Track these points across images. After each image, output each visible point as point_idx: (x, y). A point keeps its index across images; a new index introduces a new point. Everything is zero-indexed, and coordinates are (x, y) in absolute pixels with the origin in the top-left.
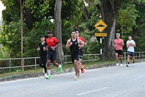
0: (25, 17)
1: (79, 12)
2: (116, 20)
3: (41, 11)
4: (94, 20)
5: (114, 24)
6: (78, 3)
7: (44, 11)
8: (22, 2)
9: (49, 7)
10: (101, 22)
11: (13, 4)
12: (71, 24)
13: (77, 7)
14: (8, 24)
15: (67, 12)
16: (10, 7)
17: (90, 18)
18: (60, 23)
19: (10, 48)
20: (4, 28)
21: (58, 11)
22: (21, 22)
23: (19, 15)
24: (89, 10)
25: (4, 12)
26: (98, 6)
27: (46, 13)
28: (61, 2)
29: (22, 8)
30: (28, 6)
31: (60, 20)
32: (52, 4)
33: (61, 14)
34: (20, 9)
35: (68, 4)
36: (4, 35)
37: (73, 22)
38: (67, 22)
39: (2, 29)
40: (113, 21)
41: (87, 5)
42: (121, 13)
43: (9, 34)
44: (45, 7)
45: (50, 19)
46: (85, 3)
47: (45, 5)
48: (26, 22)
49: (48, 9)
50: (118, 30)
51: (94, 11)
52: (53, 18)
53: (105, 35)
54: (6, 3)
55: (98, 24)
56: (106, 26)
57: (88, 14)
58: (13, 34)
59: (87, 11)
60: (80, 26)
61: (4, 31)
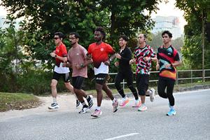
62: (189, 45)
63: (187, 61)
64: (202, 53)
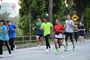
0: (32, 12)
1: (63, 10)
2: (84, 14)
3: (41, 9)
4: (71, 14)
5: (83, 17)
6: (62, 5)
7: (43, 10)
8: (30, 4)
9: (46, 7)
10: (75, 16)
11: (25, 5)
12: (58, 17)
13: (61, 7)
14: (22, 16)
15: (56, 10)
16: (24, 7)
17: (69, 13)
18: (51, 16)
19: (23, 30)
20: (20, 19)
21: (51, 9)
22: (30, 16)
23: (29, 12)
24: (68, 9)
25: (20, 10)
26: (73, 6)
27: (44, 10)
28: (52, 4)
29: (30, 7)
30: (33, 7)
31: (52, 14)
32: (47, 6)
33: (52, 11)
34: (29, 8)
35: (56, 5)
36: (20, 23)
37: (59, 16)
38: (55, 16)
39: (19, 20)
40: (82, 15)
41: (67, 6)
42: (86, 10)
43: (23, 22)
44: (43, 7)
45: (46, 14)
46: (66, 4)
47: (43, 6)
48: (32, 15)
49: (45, 8)
50: (85, 20)
51: (71, 9)
52: (48, 13)
53: (78, 23)
54: (21, 5)
55: (73, 17)
56: (78, 18)
57: (67, 11)
58: (25, 22)
59: (67, 9)
60: (63, 18)
61: (20, 21)
62: (22, 21)
63: (21, 31)
64: (29, 26)
